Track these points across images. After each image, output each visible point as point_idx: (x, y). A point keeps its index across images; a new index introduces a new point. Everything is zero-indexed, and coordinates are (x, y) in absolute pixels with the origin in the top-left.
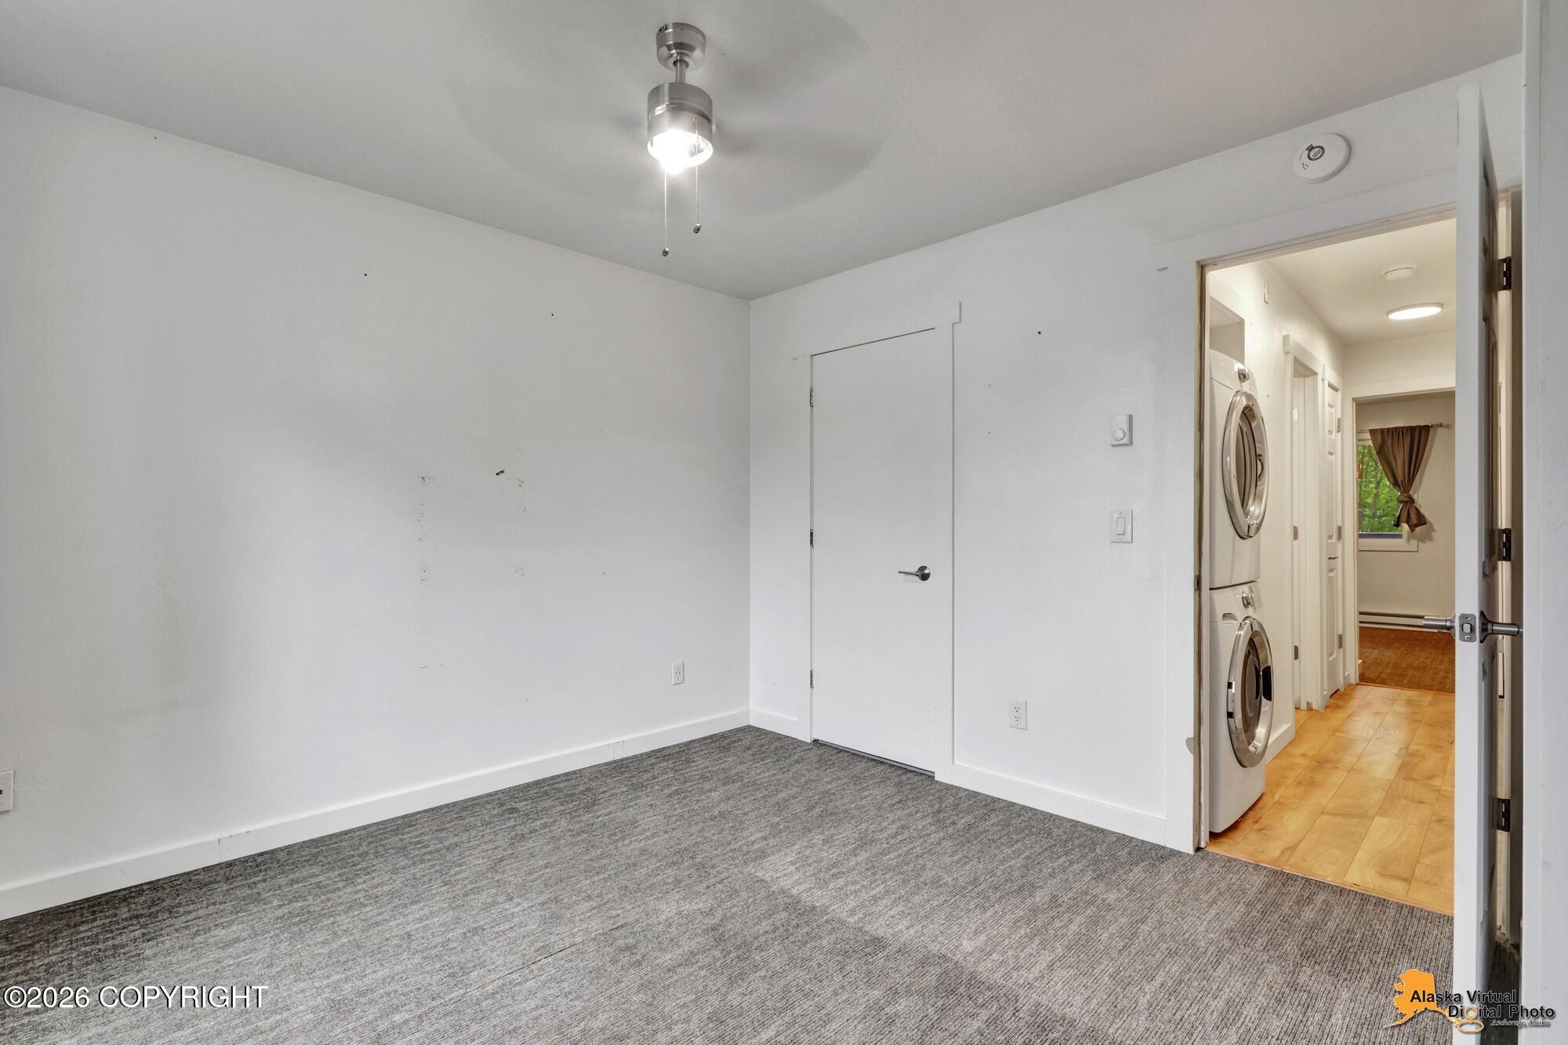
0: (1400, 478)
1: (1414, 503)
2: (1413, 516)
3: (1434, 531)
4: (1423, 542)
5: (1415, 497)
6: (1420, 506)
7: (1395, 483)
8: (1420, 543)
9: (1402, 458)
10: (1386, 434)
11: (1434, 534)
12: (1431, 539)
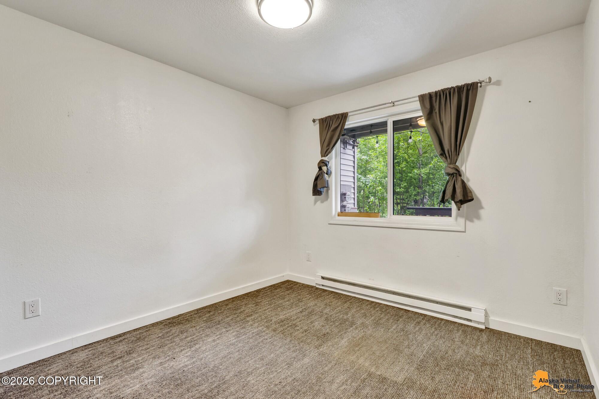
0: (446, 147)
1: (460, 175)
2: (459, 191)
3: (482, 208)
4: (471, 221)
5: (463, 169)
6: (468, 180)
7: (443, 154)
8: (468, 222)
9: (448, 124)
10: (434, 99)
11: (482, 212)
12: (478, 217)
